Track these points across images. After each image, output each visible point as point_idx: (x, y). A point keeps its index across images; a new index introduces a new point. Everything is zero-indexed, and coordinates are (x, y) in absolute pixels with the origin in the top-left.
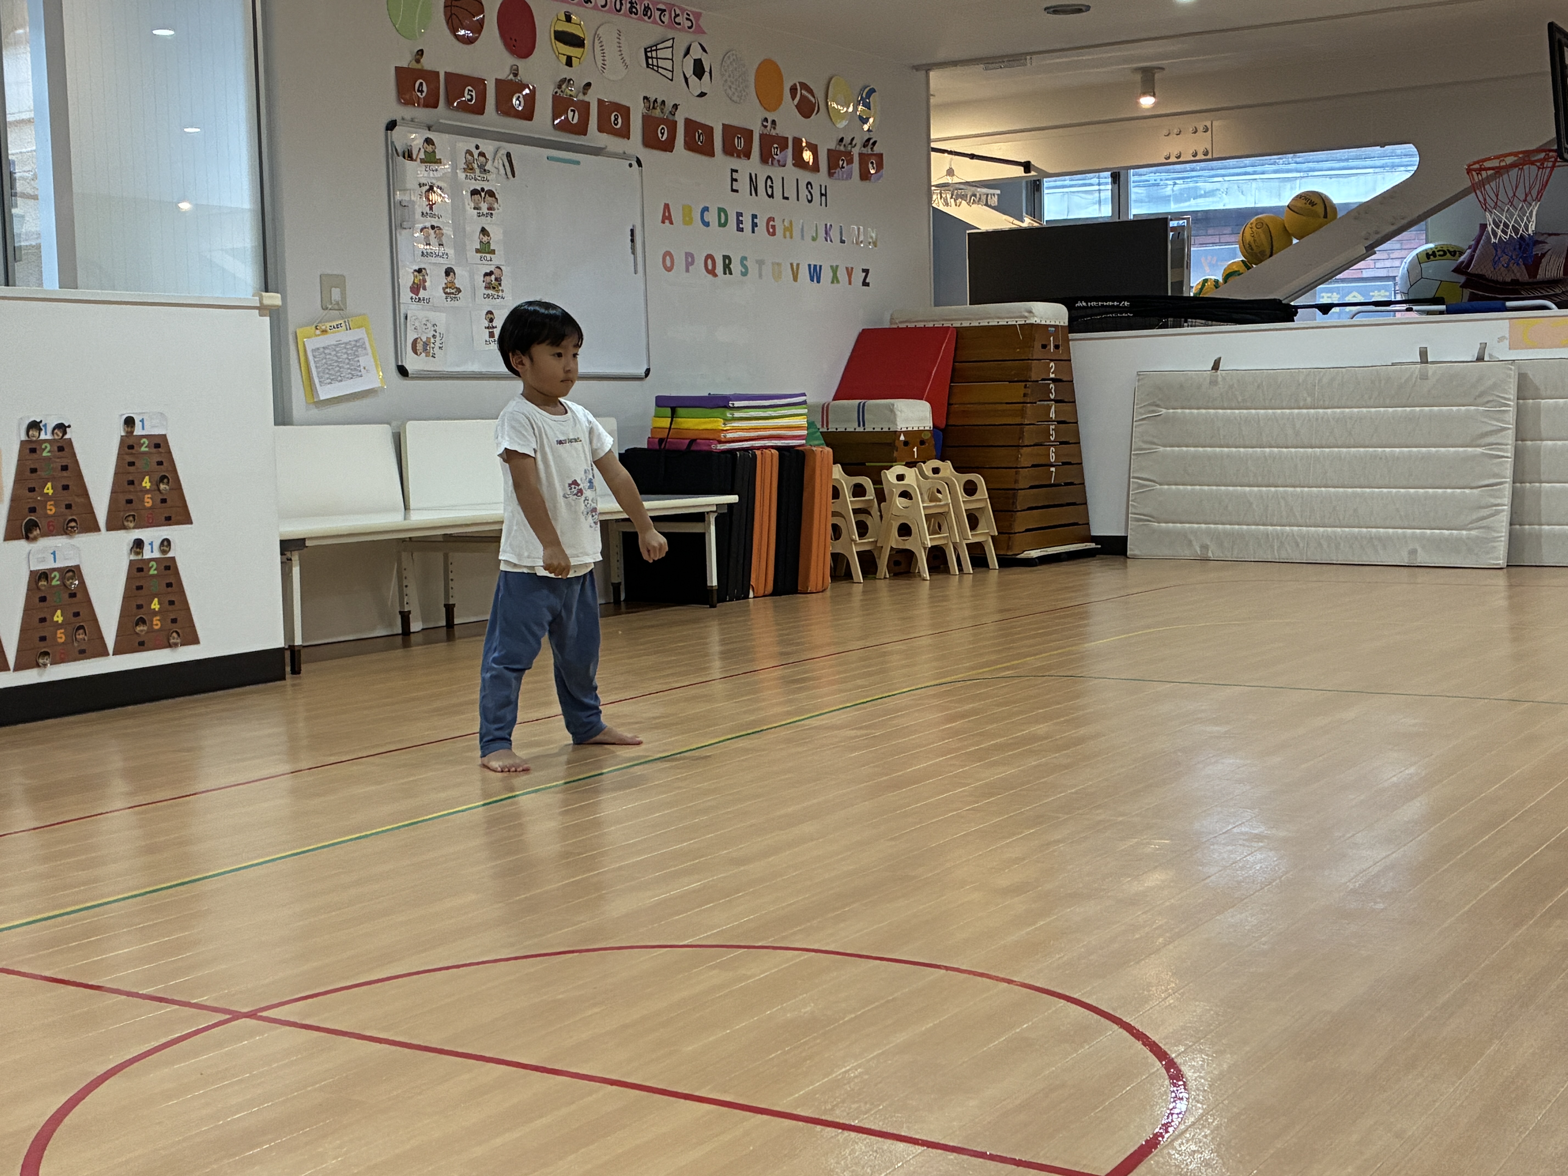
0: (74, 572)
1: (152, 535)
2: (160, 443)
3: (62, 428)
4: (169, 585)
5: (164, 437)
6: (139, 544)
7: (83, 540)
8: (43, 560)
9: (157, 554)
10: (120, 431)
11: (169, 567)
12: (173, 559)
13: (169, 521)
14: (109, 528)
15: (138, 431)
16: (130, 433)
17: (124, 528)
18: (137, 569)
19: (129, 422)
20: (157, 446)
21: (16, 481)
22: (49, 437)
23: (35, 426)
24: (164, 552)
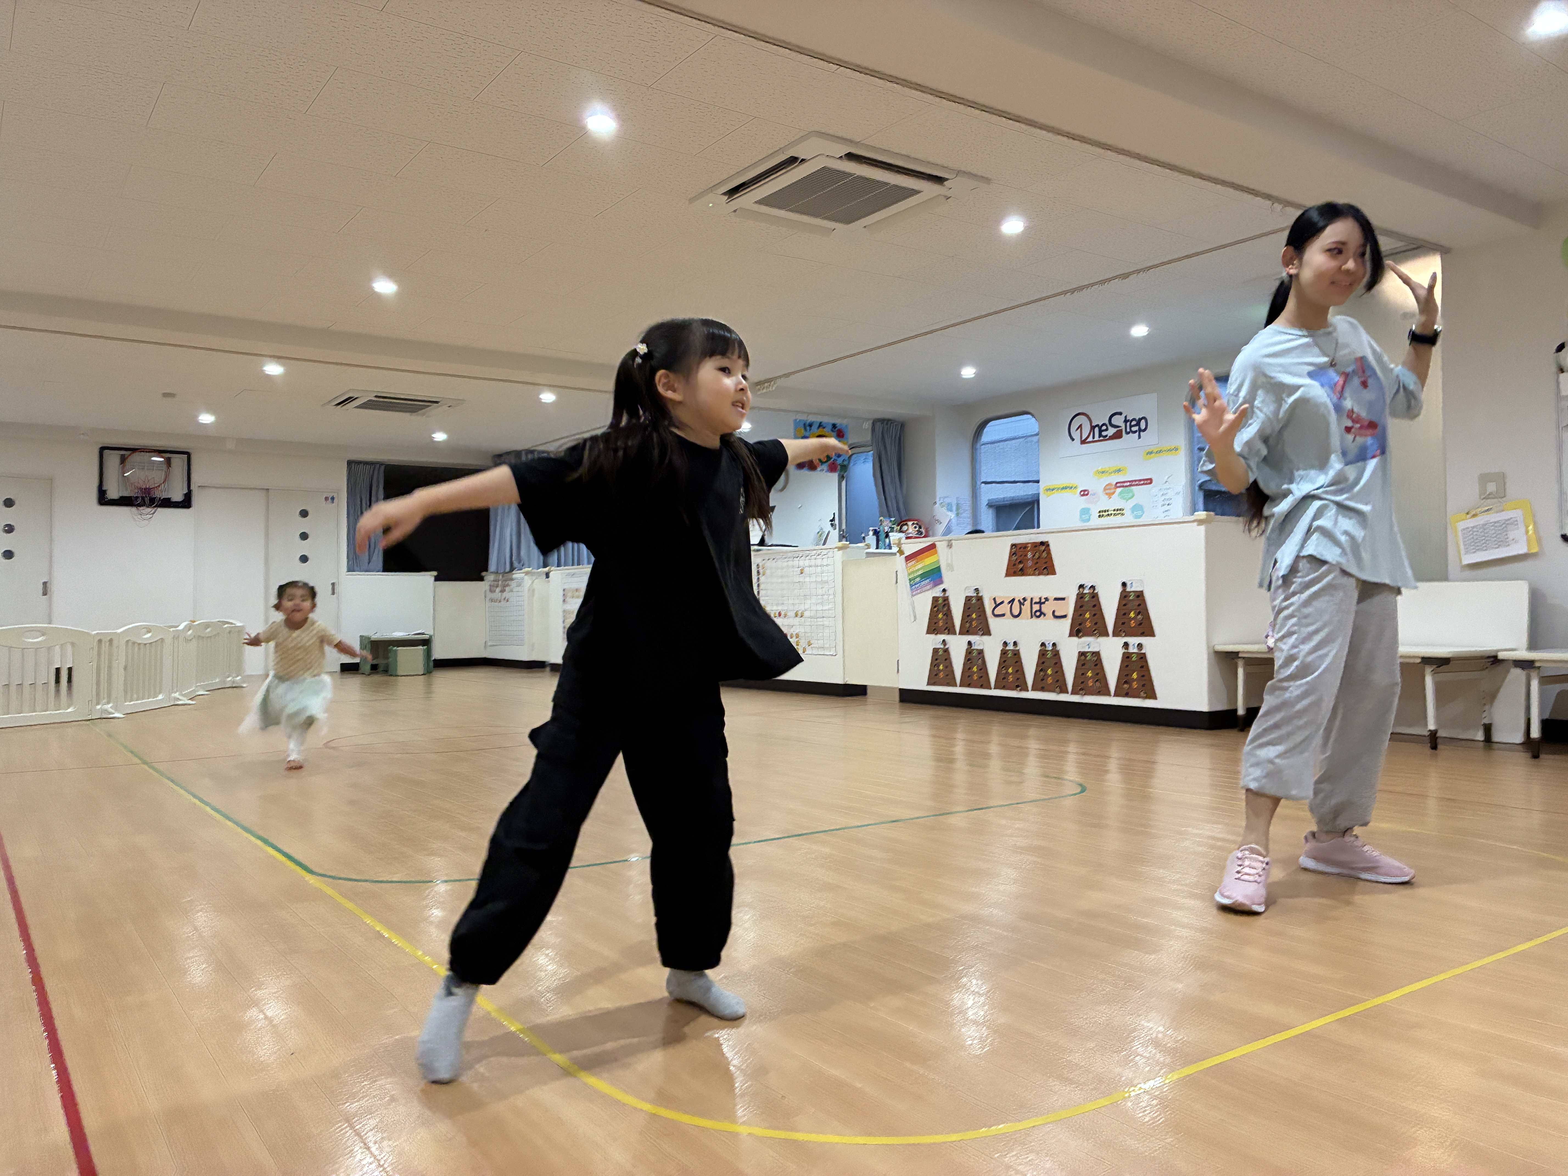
0: (1097, 654)
1: (1133, 641)
2: (1140, 595)
3: (1093, 587)
4: (1142, 667)
5: (1142, 592)
6: (1126, 645)
7: (1102, 639)
8: (1083, 647)
9: (1136, 650)
10: (1119, 589)
11: (1143, 657)
12: (1144, 654)
13: (1143, 634)
14: (1114, 636)
15: (1128, 589)
16: (1124, 591)
17: (1120, 636)
18: (1127, 657)
19: (1124, 584)
20: (1138, 596)
21: (1074, 611)
22: (1088, 592)
23: (1081, 586)
24: (1138, 649)
